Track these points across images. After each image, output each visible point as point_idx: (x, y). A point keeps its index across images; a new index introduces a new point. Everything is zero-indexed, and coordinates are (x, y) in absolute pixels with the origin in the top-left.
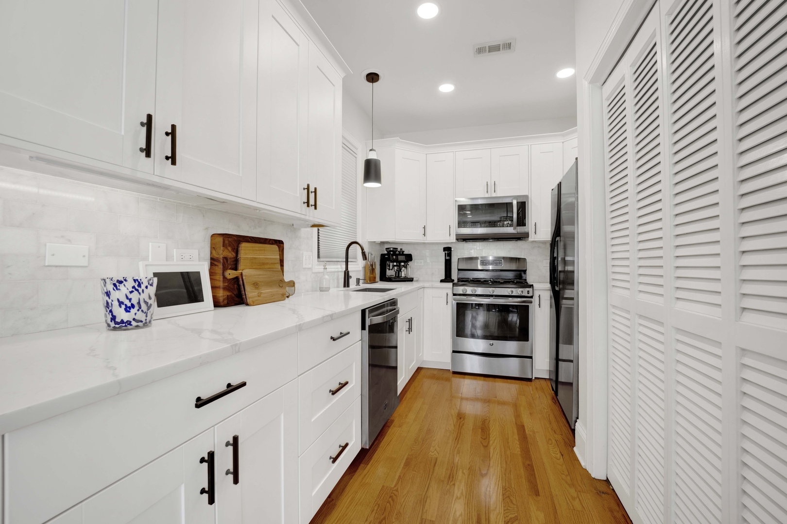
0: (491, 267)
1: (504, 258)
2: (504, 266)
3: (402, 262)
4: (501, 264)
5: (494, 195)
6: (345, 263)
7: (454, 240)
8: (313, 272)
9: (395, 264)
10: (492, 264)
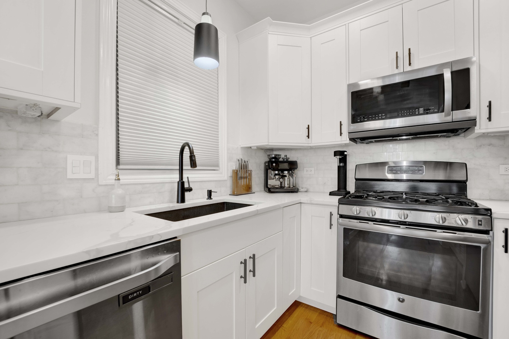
0: (405, 176)
1: (425, 163)
2: (427, 174)
3: (286, 170)
4: (420, 172)
5: (408, 68)
6: (178, 172)
7: (348, 141)
8: (100, 184)
9: (277, 172)
10: (406, 172)
